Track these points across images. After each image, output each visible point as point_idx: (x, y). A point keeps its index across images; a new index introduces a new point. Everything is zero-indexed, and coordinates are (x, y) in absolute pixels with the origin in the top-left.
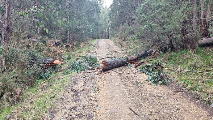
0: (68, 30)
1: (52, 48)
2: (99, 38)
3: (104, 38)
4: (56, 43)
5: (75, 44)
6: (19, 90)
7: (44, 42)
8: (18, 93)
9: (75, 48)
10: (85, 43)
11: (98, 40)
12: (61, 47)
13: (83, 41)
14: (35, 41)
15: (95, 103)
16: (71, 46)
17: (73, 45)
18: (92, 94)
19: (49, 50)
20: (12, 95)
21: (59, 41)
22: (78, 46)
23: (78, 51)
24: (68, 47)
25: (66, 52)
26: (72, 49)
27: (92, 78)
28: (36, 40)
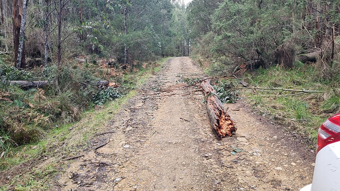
0: (125, 45)
1: (105, 70)
2: (172, 55)
3: (180, 56)
4: (109, 64)
5: (135, 64)
6: (75, 109)
7: (95, 62)
8: (75, 113)
9: (135, 70)
10: (151, 63)
11: (171, 58)
12: (117, 68)
13: (147, 60)
14: (82, 62)
15: (152, 117)
16: (129, 67)
17: (133, 65)
18: (150, 111)
19: (101, 72)
20: (69, 114)
21: (113, 60)
22: (139, 66)
23: (139, 74)
24: (125, 69)
25: (124, 75)
26: (131, 71)
27: (153, 99)
28: (83, 60)
